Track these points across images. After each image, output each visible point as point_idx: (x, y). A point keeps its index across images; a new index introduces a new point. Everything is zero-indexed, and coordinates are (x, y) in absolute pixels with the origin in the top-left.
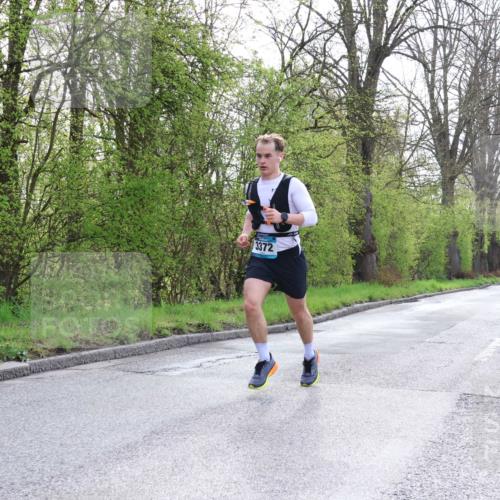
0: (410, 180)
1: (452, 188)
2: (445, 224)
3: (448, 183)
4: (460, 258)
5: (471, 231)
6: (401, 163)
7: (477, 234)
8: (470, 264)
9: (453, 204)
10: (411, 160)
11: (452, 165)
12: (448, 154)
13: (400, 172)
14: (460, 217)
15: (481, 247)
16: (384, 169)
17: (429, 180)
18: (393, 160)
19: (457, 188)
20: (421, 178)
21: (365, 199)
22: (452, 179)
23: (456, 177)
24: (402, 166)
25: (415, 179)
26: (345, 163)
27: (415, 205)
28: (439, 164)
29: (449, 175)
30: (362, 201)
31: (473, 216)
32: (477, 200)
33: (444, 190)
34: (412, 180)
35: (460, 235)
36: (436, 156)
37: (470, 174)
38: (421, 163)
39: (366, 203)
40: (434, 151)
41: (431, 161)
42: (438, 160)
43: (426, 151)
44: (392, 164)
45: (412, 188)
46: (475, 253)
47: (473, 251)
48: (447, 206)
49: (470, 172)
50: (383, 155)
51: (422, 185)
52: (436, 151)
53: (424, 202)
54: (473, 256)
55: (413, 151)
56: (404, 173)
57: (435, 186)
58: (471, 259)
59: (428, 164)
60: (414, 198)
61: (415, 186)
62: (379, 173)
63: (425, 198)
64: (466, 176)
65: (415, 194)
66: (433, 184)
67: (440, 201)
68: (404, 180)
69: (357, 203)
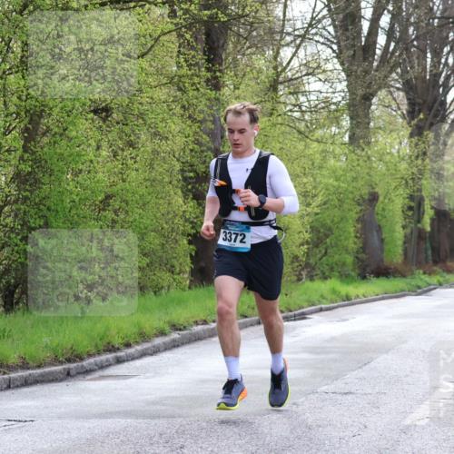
0: (292, 99)
1: (367, 115)
2: (355, 179)
3: (359, 105)
4: (382, 241)
5: (401, 191)
6: (275, 68)
7: (411, 198)
8: (400, 250)
9: (369, 143)
10: (295, 63)
11: (367, 72)
12: (360, 53)
13: (274, 87)
14: (381, 167)
15: (419, 221)
16: (246, 80)
17: (327, 102)
18: (261, 62)
19: (377, 113)
20: (313, 97)
21: (211, 134)
22: (367, 98)
23: (373, 95)
24: (278, 76)
25: (302, 99)
26: (175, 68)
27: (301, 146)
28: (344, 70)
29: (360, 92)
30: (205, 138)
31: (403, 166)
32: (411, 135)
33: (351, 118)
34: (297, 99)
35: (381, 199)
36: (338, 57)
37: (398, 89)
38: (313, 70)
39: (213, 142)
40: (335, 47)
41: (329, 66)
42: (342, 64)
43: (320, 47)
44: (260, 71)
45: (297, 115)
46: (408, 231)
47: (404, 227)
48: (359, 146)
49: (398, 85)
50: (244, 55)
51: (314, 110)
52: (339, 46)
53: (317, 141)
54: (405, 237)
55: (298, 47)
56: (281, 87)
57: (336, 111)
58: (400, 243)
59: (324, 71)
60: (300, 132)
61: (302, 112)
62: (236, 88)
63: (319, 133)
64: (391, 93)
65: (302, 126)
66: (333, 107)
67: (346, 139)
68: (282, 99)
69: (197, 142)
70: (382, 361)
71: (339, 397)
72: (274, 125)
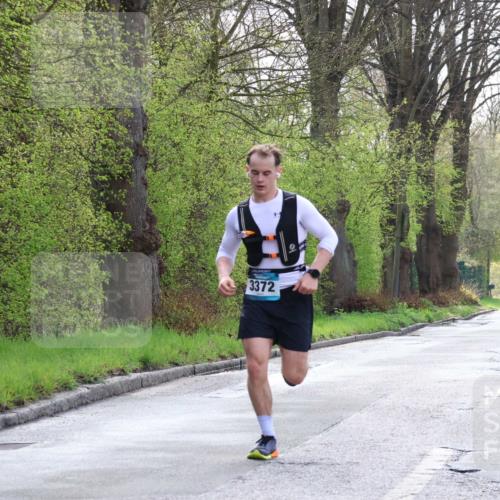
0: (236, 80)
1: (334, 100)
2: (318, 184)
3: (324, 87)
4: (355, 264)
5: (379, 199)
6: (214, 37)
7: (392, 208)
8: (377, 276)
9: (337, 136)
10: (240, 31)
11: (333, 44)
12: (324, 19)
13: (212, 62)
14: (354, 169)
15: (402, 239)
16: (176, 53)
17: (283, 82)
18: (194, 30)
19: (347, 97)
20: (264, 77)
21: (130, 124)
22: (335, 78)
23: (342, 74)
24: (218, 46)
25: (250, 79)
27: (248, 140)
28: (303, 41)
29: (325, 70)
30: (122, 130)
31: (382, 167)
32: (392, 127)
33: (314, 104)
34: (243, 79)
35: (353, 209)
36: (296, 24)
37: (375, 66)
38: (263, 40)
39: (133, 134)
40: (292, 11)
41: (285, 36)
42: (301, 33)
43: (273, 11)
44: (194, 42)
45: (243, 99)
46: (388, 251)
47: (383, 247)
48: (324, 141)
49: (374, 61)
50: (173, 20)
51: (265, 93)
52: (297, 10)
53: (270, 133)
54: (385, 259)
55: (244, 10)
56: (221, 62)
57: (295, 94)
58: (378, 266)
59: (278, 42)
60: (247, 123)
61: (250, 95)
62: (163, 64)
63: (272, 124)
64: (366, 72)
65: (249, 115)
66: (290, 89)
67: (308, 130)
68: (223, 79)
69: (112, 135)
70: (353, 421)
71: (298, 468)
72: (214, 113)
